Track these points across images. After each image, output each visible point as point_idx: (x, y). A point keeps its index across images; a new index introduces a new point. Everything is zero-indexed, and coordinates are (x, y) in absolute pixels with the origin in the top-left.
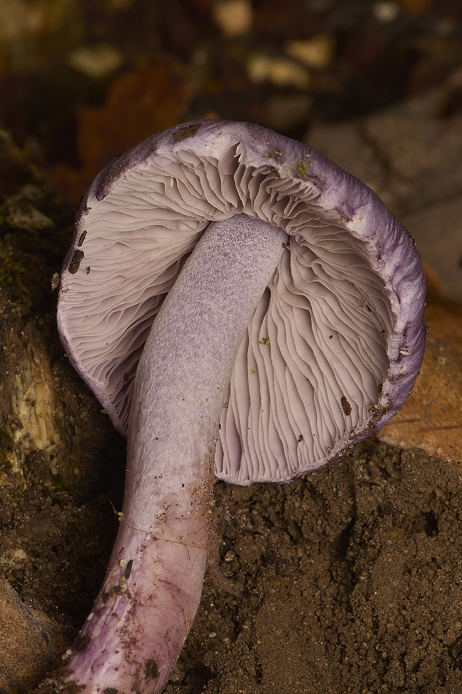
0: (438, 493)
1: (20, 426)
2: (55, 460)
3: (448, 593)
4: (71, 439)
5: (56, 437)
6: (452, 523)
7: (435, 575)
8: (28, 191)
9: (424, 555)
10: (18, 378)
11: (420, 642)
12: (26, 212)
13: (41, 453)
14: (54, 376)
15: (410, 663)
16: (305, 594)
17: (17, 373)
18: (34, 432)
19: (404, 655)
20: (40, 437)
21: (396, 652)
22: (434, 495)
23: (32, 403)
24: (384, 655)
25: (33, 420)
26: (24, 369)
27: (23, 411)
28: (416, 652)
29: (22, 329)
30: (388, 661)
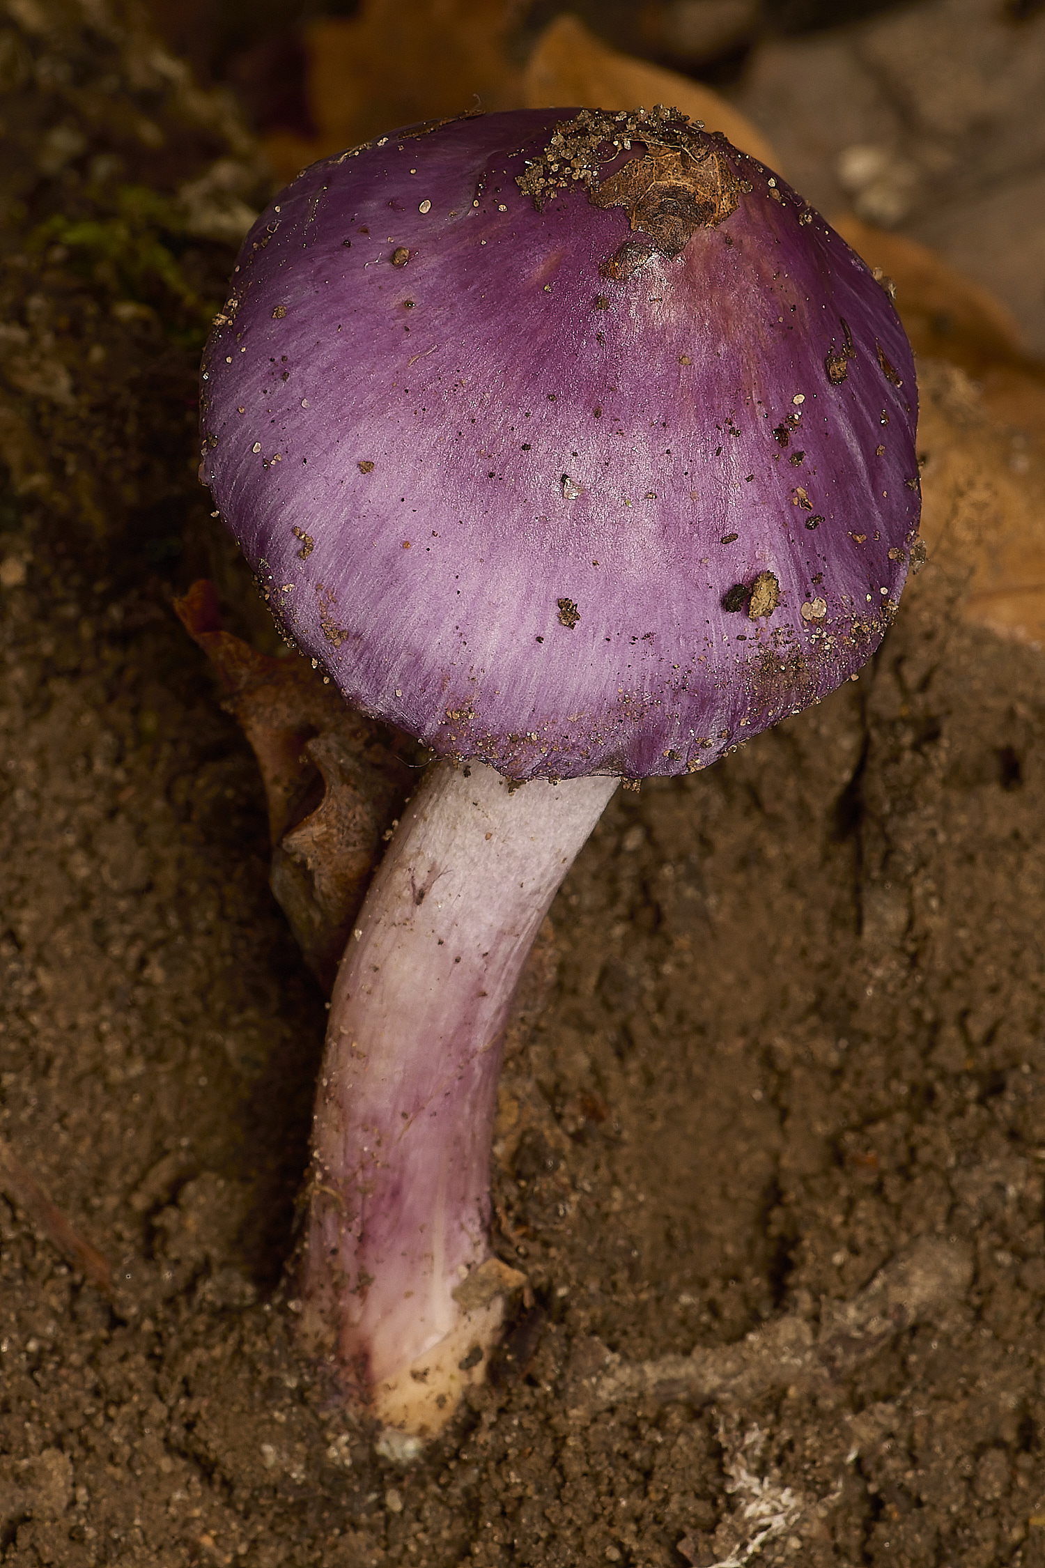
0: (1022, 710)
7: (1020, 864)
8: (224, 172)
9: (998, 827)
11: (994, 990)
12: (224, 208)
15: (977, 1029)
19: (964, 1014)
21: (951, 1006)
22: (1011, 714)
24: (928, 1016)
28: (988, 1008)
30: (936, 1027)
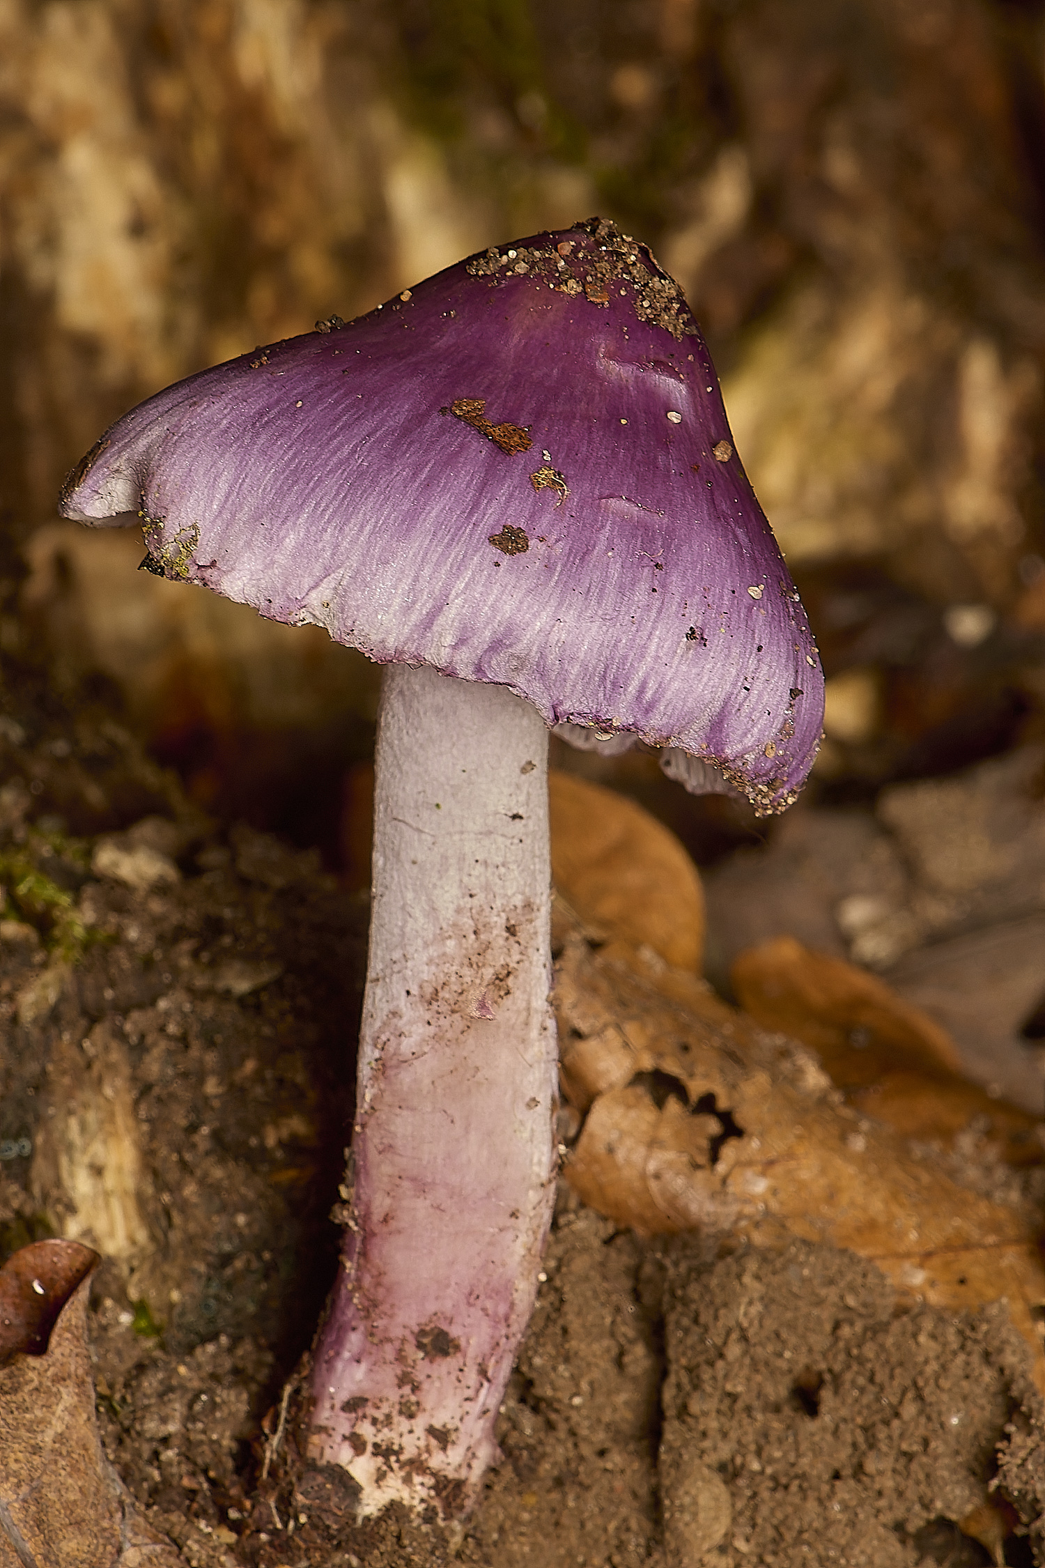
1: (71, 1209)
2: (136, 1276)
3: (852, 1524)
4: (166, 1235)
5: (142, 1236)
6: (862, 1390)
10: (73, 1123)
13: (111, 1261)
14: (138, 1121)
16: (589, 1526)
17: (70, 1113)
18: (101, 1226)
20: (112, 1234)
23: (97, 1171)
25: (101, 1202)
26: (86, 1106)
27: (81, 1185)
29: (87, 1033)
